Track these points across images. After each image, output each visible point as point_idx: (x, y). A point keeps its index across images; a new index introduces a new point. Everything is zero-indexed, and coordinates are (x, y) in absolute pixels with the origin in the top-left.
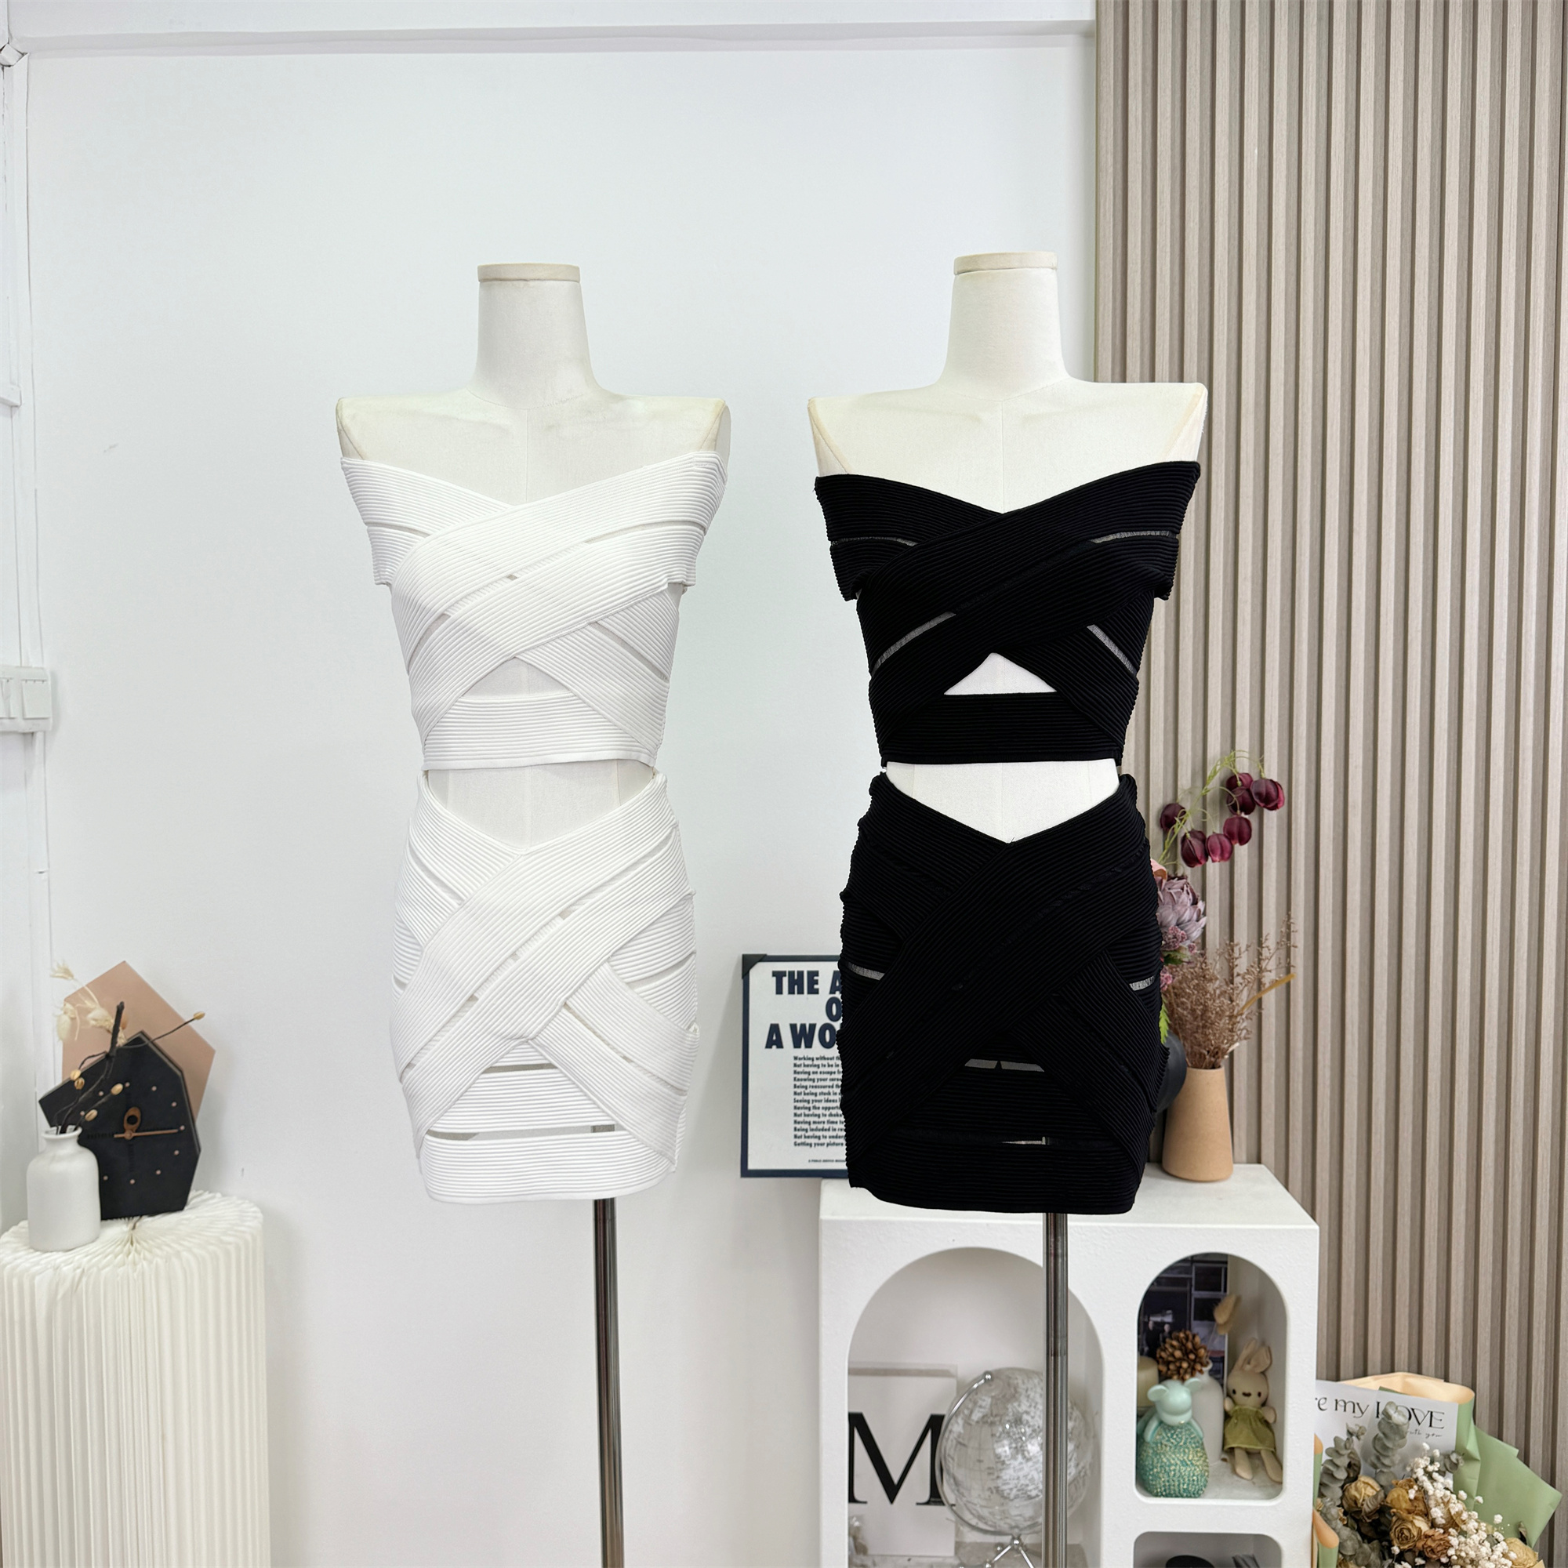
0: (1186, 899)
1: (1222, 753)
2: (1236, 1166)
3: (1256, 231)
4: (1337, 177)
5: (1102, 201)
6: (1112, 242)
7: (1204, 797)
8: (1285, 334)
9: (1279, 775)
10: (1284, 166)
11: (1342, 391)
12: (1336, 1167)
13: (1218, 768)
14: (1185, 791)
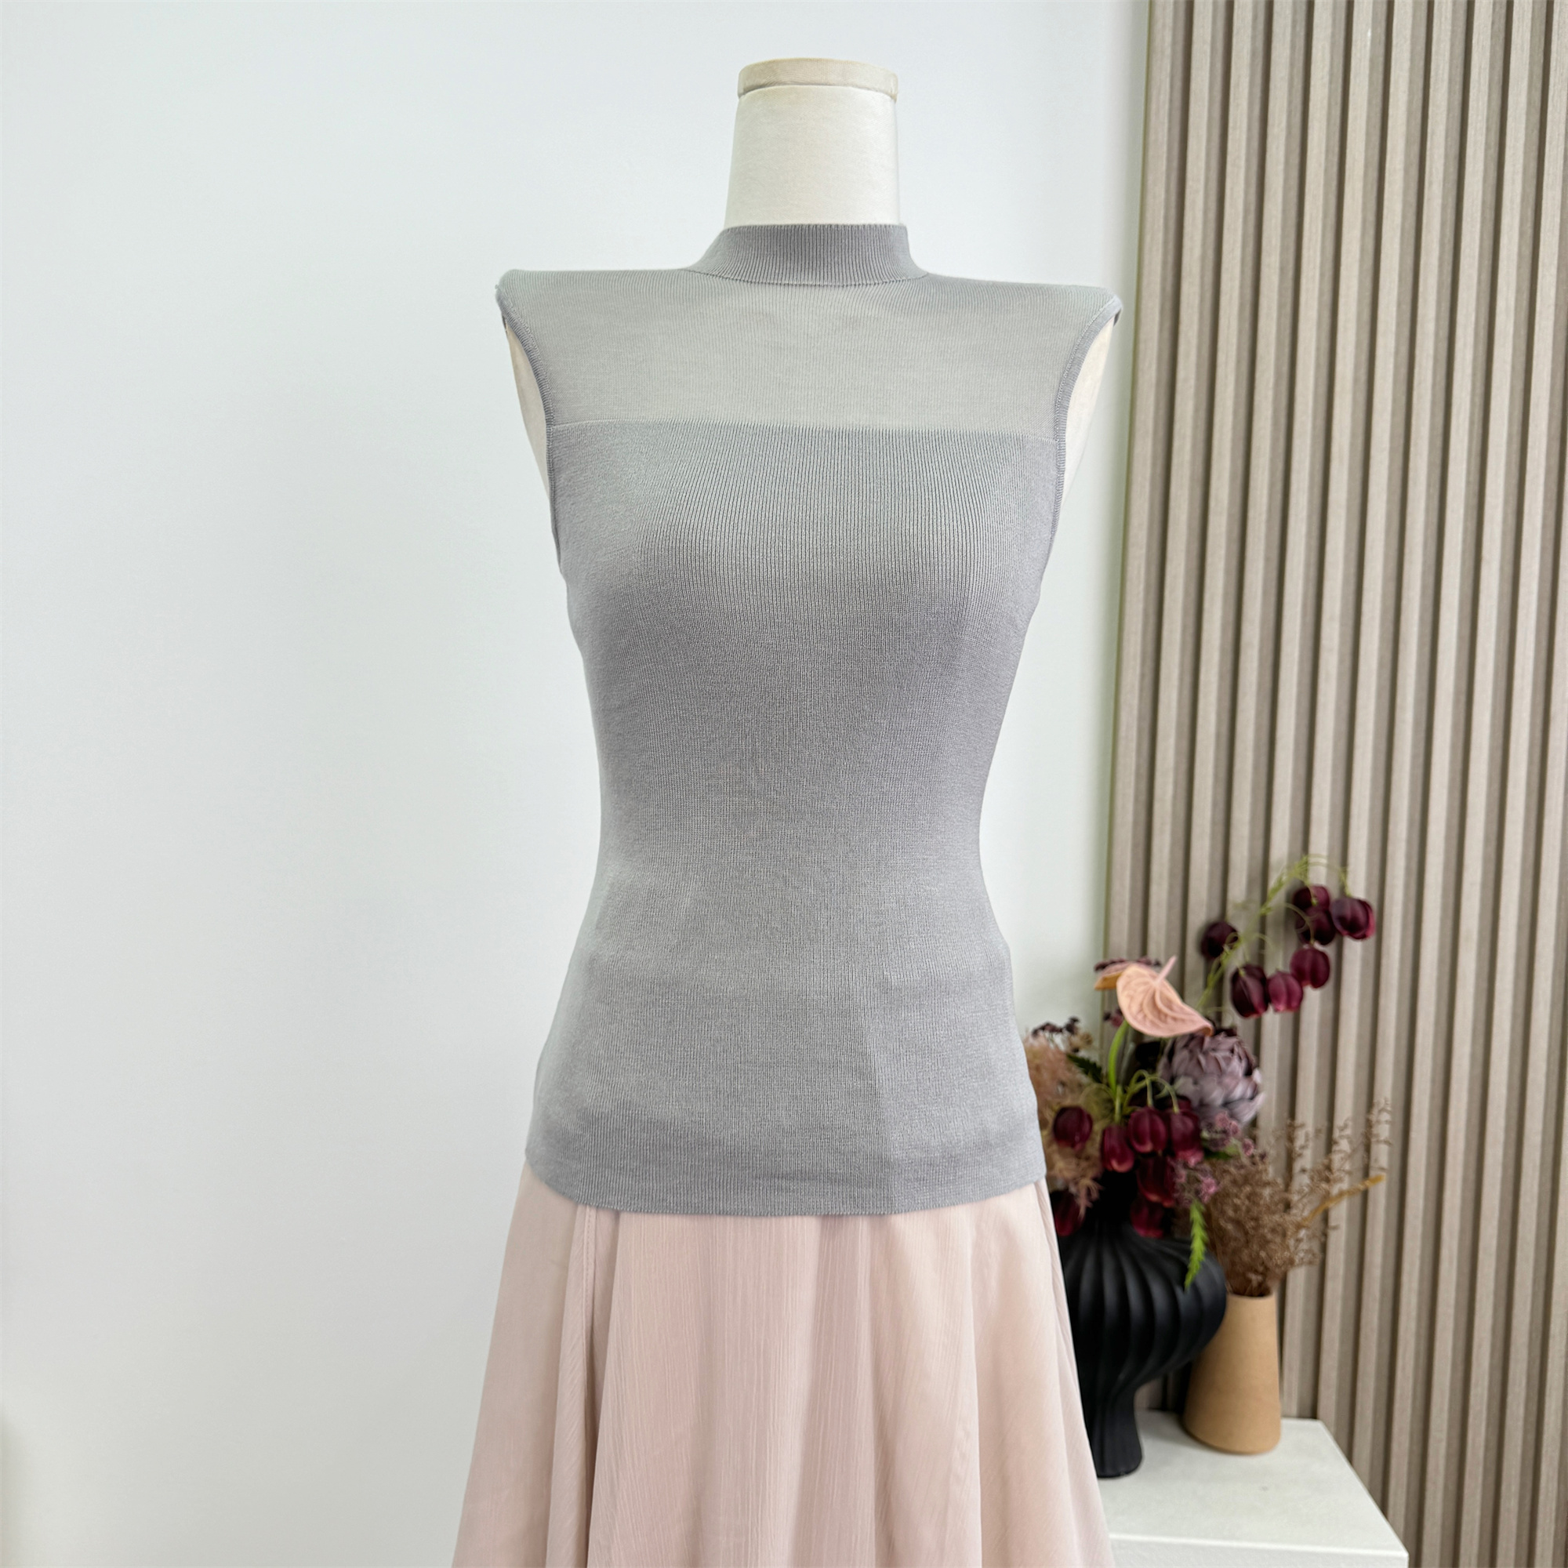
0: (1238, 1067)
1: (1291, 855)
2: (1287, 1423)
3: (1364, 143)
4: (1479, 73)
5: (1154, 92)
6: (1165, 148)
7: (1263, 920)
8: (1400, 286)
9: (1368, 891)
10: (1407, 55)
11: (1474, 368)
12: (1419, 1426)
13: (1284, 878)
14: (1236, 906)
